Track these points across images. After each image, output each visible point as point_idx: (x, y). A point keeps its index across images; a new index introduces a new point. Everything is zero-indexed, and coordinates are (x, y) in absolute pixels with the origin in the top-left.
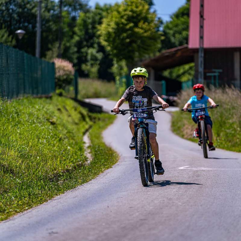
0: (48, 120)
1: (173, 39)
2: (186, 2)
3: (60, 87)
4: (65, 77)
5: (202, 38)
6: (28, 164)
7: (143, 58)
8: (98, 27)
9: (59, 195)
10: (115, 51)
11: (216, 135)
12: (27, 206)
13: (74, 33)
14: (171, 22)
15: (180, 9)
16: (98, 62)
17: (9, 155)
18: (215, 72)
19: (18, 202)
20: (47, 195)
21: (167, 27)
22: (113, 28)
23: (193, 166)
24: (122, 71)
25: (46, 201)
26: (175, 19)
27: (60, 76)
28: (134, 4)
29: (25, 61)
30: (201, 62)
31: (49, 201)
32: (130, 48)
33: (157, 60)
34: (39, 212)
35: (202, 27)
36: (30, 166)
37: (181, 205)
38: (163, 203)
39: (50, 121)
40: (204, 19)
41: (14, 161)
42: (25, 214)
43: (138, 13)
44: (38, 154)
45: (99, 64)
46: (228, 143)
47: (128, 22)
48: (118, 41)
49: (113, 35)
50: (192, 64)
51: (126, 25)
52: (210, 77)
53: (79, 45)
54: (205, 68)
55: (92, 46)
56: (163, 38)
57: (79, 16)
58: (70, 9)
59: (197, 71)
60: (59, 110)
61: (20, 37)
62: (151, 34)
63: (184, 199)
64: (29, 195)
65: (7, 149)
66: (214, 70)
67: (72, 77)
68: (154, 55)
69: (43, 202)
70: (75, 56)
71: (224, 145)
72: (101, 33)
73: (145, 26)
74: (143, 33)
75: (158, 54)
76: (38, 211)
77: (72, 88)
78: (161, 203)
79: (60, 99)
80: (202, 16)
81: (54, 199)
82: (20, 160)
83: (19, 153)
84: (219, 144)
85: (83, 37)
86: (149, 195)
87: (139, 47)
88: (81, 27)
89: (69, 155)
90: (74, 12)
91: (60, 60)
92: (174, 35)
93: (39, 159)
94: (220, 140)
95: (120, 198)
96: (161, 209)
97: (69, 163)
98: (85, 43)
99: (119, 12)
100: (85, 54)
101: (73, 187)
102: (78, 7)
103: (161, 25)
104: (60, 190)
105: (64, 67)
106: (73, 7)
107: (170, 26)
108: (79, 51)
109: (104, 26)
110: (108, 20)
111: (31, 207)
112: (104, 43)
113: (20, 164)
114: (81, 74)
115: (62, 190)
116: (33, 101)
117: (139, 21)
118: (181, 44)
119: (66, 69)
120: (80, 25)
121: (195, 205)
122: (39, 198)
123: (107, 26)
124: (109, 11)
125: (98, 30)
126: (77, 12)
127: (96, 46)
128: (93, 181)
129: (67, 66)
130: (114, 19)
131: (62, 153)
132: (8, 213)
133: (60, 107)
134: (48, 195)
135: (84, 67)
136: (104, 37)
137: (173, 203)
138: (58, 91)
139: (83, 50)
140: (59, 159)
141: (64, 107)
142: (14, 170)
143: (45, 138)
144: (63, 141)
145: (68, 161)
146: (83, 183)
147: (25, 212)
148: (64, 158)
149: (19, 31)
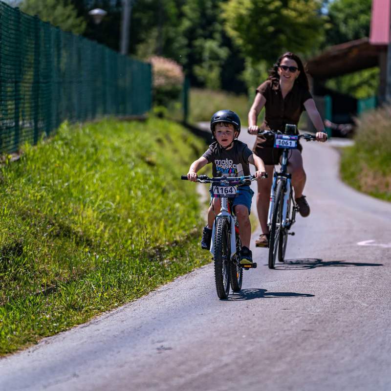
0: (142, 158)
1: (343, 28)
3: (161, 103)
4: (169, 88)
6: (114, 231)
9: (166, 283)
10: (250, 47)
12: (116, 301)
13: (181, 15)
17: (84, 216)
19: (103, 293)
20: (147, 284)
21: (335, 8)
22: (247, 9)
25: (146, 293)
27: (160, 86)
31: (150, 294)
32: (275, 42)
33: (318, 62)
36: (116, 234)
37: (367, 308)
39: (148, 159)
41: (92, 226)
42: (113, 313)
44: (129, 214)
48: (254, 30)
49: (248, 20)
50: (376, 70)
51: (270, 3)
53: (191, 34)
55: (210, 36)
56: (328, 26)
59: (383, 81)
60: (159, 141)
61: (98, 21)
62: (309, 19)
63: (370, 297)
64: (119, 282)
65: (82, 206)
67: (180, 87)
68: (313, 54)
69: (141, 295)
70: (184, 52)
72: (228, 16)
73: (300, 6)
74: (296, 18)
75: (318, 53)
76: (135, 310)
77: (178, 105)
79: (160, 123)
81: (159, 290)
82: (102, 224)
83: (100, 213)
85: (197, 21)
86: (312, 287)
87: (289, 40)
88: (195, 6)
89: (177, 217)
91: (161, 59)
92: (345, 21)
93: (131, 223)
97: (179, 230)
98: (200, 31)
100: (199, 49)
101: (187, 271)
103: (324, 4)
104: (168, 276)
105: (168, 71)
107: (340, 5)
108: (190, 45)
109: (232, 4)
111: (123, 303)
112: (232, 33)
113: (102, 230)
114: (194, 82)
115: (171, 276)
116: (119, 125)
118: (357, 36)
119: (171, 74)
120: (193, 2)
122: (135, 288)
123: (237, 5)
125: (223, 11)
127: (217, 36)
129: (172, 71)
131: (167, 214)
132: (87, 311)
133: (160, 136)
134: (149, 283)
135: (198, 71)
136: (233, 23)
137: (353, 302)
138: (156, 110)
139: (198, 42)
140: (162, 224)
141: (167, 137)
142: (92, 241)
143: (139, 189)
144: (168, 193)
145: (176, 226)
146: (203, 265)
147: (114, 311)
148: (170, 222)
149: (96, 11)
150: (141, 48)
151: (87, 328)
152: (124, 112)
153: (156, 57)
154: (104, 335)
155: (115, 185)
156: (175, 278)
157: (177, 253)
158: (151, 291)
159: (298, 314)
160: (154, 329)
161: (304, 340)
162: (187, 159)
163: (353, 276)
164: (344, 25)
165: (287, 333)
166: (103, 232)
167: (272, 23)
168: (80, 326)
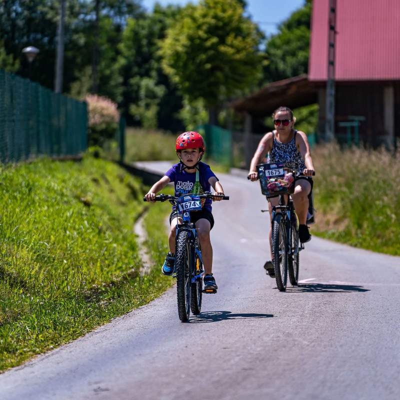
0: (78, 198)
1: (281, 66)
2: (306, 3)
3: (96, 142)
4: (104, 126)
5: (331, 63)
6: (49, 272)
7: (233, 96)
8: (160, 43)
9: (103, 324)
10: (187, 84)
11: (356, 226)
12: (52, 343)
13: (118, 52)
14: (279, 37)
15: (294, 14)
16: (157, 101)
17: (18, 257)
18: (352, 121)
19: (37, 335)
20: (83, 325)
21: (272, 44)
22: (184, 46)
23: (321, 278)
24: (198, 117)
25: (82, 334)
26: (286, 31)
27: (95, 124)
28: (219, 6)
29: (40, 99)
30: (331, 104)
31: (87, 335)
32: (212, 79)
33: (256, 100)
34: (73, 353)
35: (332, 46)
36: (52, 275)
37: (308, 345)
38: (278, 341)
39: (83, 199)
40: (335, 33)
41: (27, 267)
42: (49, 356)
43: (226, 20)
44: (65, 255)
45: (159, 105)
46: (375, 239)
47: (210, 35)
48: (191, 67)
49: (184, 57)
50: (315, 107)
51: (206, 40)
52: (345, 129)
53: (126, 72)
54: (336, 114)
55: (147, 74)
56: (266, 63)
57: (127, 25)
58: (112, 13)
59: (322, 118)
60: (95, 181)
61: (31, 59)
62: (247, 55)
63: (312, 334)
64: (55, 324)
65: (16, 247)
66: (351, 117)
67: (115, 125)
68: (251, 92)
69: (78, 337)
70: (120, 90)
71: (369, 243)
72: (164, 53)
73: (238, 42)
74: (233, 54)
75: (257, 90)
76: (71, 352)
77: (114, 145)
78: (273, 340)
79: (96, 162)
80: (332, 28)
81: (96, 331)
82: (36, 265)
83: (35, 253)
84: (360, 240)
85: (132, 59)
86: (252, 326)
87: (226, 77)
88: (130, 43)
89: (114, 257)
90: (118, 17)
91: (96, 97)
92: (283, 58)
93: (67, 263)
94: (362, 234)
95: (204, 330)
96: (276, 351)
97: (116, 270)
98: (135, 69)
99: (194, 19)
100: (135, 88)
101: (124, 312)
102: (125, 9)
103: (262, 41)
104: (105, 317)
105: (103, 109)
106: (117, 9)
107: (278, 42)
108: (125, 83)
109: (168, 41)
110: (177, 31)
111: (59, 345)
112: (168, 70)
113: (36, 272)
114: (130, 121)
115: (108, 316)
116: (53, 165)
117: (228, 34)
118: (295, 73)
119: (105, 112)
120: (128, 39)
121: (331, 346)
122: (71, 329)
123: (173, 42)
124: (178, 17)
125: (159, 48)
126: (123, 18)
127: (154, 74)
128: (156, 302)
129: (107, 109)
130: (186, 30)
131: (104, 255)
132: (21, 354)
133: (96, 176)
134: (86, 325)
135: (133, 109)
136: (169, 60)
138: (91, 150)
139: (134, 81)
140: (99, 264)
141: (103, 176)
142: (26, 283)
143: (74, 229)
144: (105, 233)
145: (113, 267)
146: (141, 306)
147: (50, 353)
148: (107, 262)
149: (29, 49)
150: (75, 87)
151: (22, 370)
152: (59, 152)
153: (90, 96)
154: (40, 378)
155: (50, 226)
156: (112, 319)
157: (114, 294)
158: (88, 332)
159: (238, 353)
160: (91, 370)
161: (245, 378)
162: (123, 199)
163: (293, 314)
164: (282, 62)
165: (227, 372)
166: (38, 273)
167: (208, 60)
168: (14, 369)
